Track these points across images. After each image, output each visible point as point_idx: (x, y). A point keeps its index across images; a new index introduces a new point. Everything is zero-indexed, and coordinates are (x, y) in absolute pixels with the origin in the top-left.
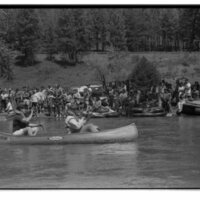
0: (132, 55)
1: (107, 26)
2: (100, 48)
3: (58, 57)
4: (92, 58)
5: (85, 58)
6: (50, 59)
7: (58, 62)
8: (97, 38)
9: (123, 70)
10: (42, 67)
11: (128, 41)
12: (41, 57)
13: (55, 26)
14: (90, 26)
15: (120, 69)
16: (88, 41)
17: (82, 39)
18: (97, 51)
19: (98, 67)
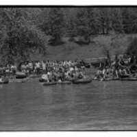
0: (127, 36)
1: (110, 17)
2: (105, 32)
3: (77, 39)
4: (100, 39)
5: (95, 39)
6: (71, 40)
7: (77, 42)
8: (103, 26)
9: (122, 47)
10: (66, 46)
11: (124, 27)
12: (65, 39)
13: (75, 18)
14: (98, 17)
15: (119, 46)
16: (97, 28)
17: (93, 26)
18: (104, 34)
19: (104, 45)
